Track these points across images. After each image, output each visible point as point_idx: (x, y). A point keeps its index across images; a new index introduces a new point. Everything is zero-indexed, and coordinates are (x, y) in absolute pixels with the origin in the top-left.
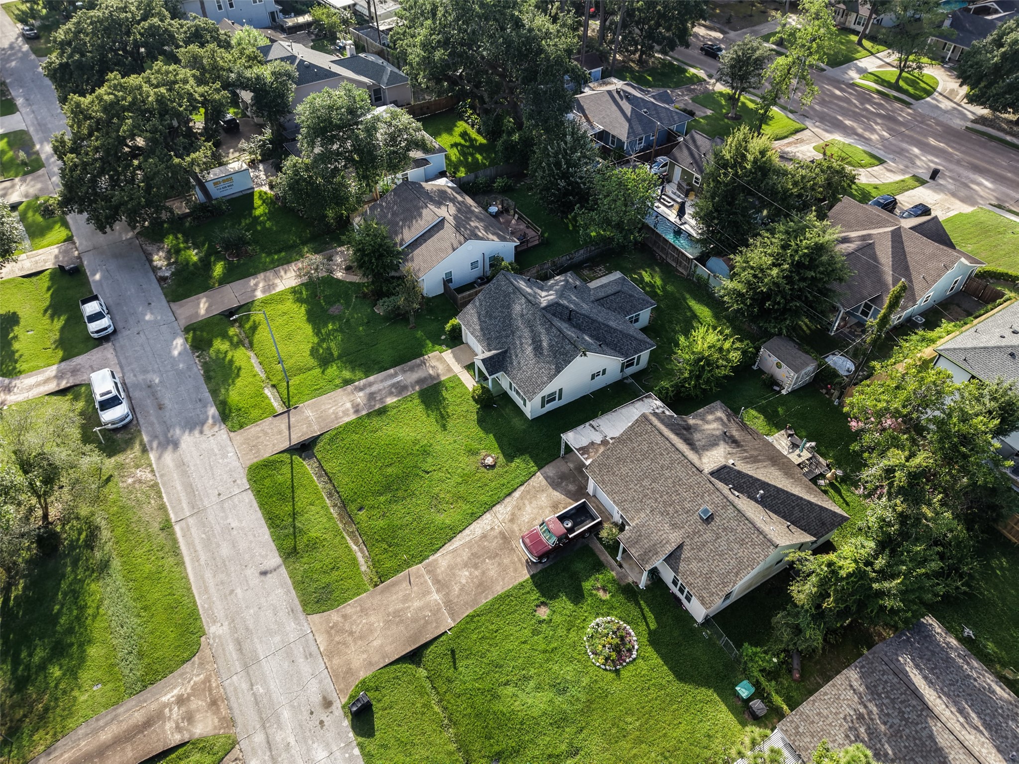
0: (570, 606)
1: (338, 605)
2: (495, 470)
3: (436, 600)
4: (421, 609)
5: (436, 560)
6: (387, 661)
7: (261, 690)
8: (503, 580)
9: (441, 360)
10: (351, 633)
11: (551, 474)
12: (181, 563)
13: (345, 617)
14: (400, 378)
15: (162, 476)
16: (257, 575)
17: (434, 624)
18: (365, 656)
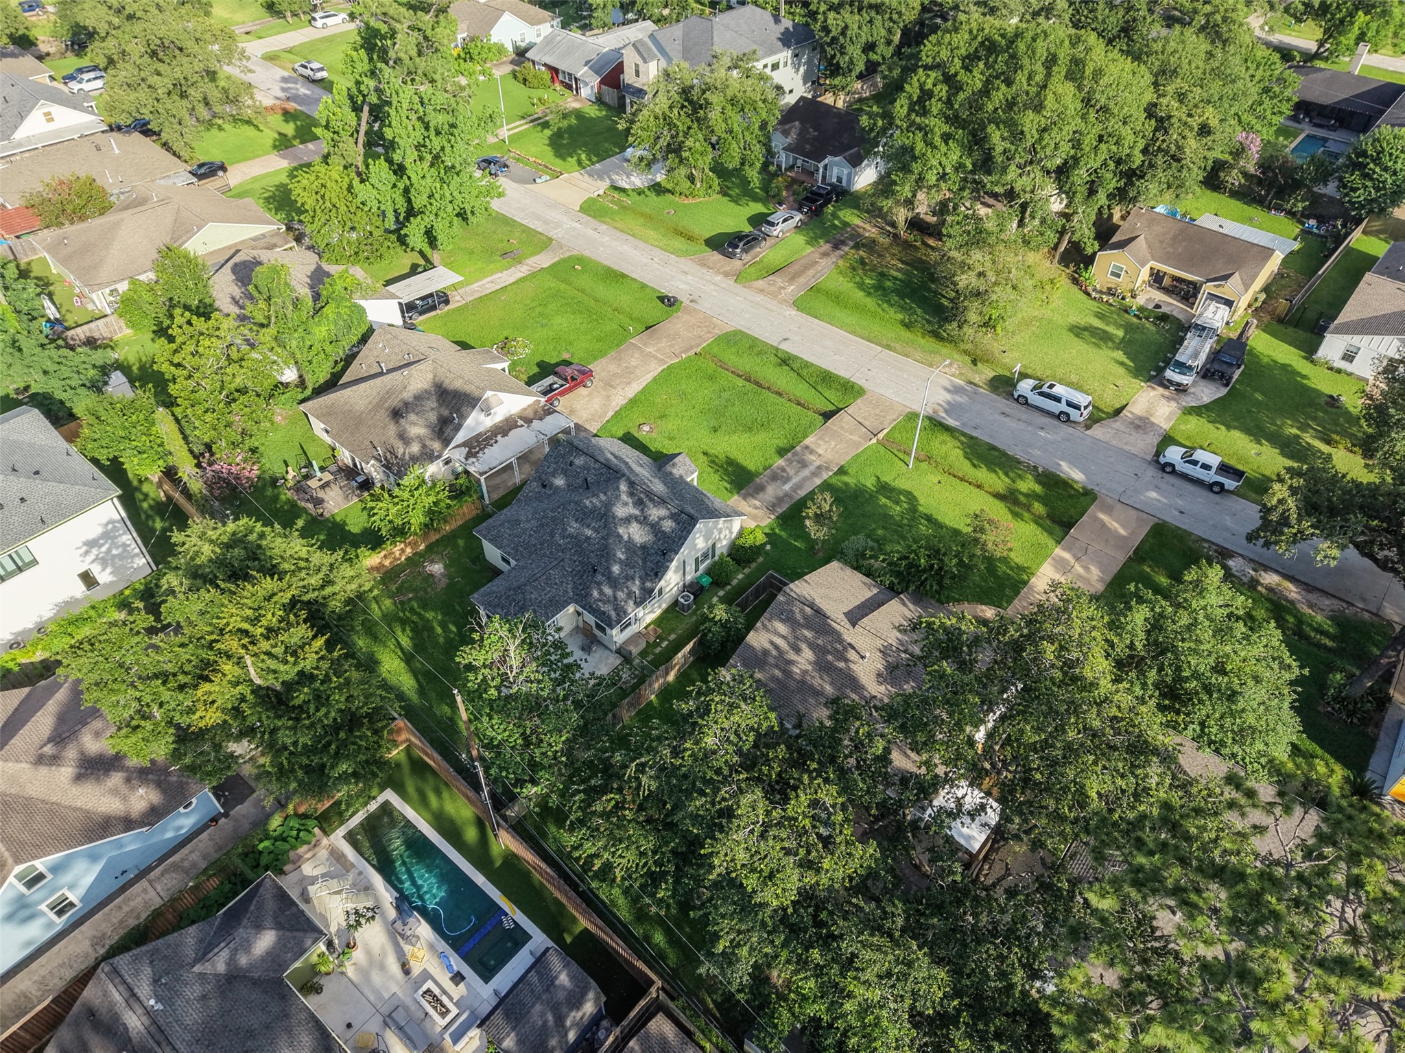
0: (546, 359)
1: (720, 337)
3: (649, 349)
4: (658, 343)
5: (661, 367)
6: (667, 321)
10: (700, 327)
12: (853, 333)
13: (711, 333)
15: (935, 372)
16: (791, 339)
17: (645, 339)
18: (684, 321)
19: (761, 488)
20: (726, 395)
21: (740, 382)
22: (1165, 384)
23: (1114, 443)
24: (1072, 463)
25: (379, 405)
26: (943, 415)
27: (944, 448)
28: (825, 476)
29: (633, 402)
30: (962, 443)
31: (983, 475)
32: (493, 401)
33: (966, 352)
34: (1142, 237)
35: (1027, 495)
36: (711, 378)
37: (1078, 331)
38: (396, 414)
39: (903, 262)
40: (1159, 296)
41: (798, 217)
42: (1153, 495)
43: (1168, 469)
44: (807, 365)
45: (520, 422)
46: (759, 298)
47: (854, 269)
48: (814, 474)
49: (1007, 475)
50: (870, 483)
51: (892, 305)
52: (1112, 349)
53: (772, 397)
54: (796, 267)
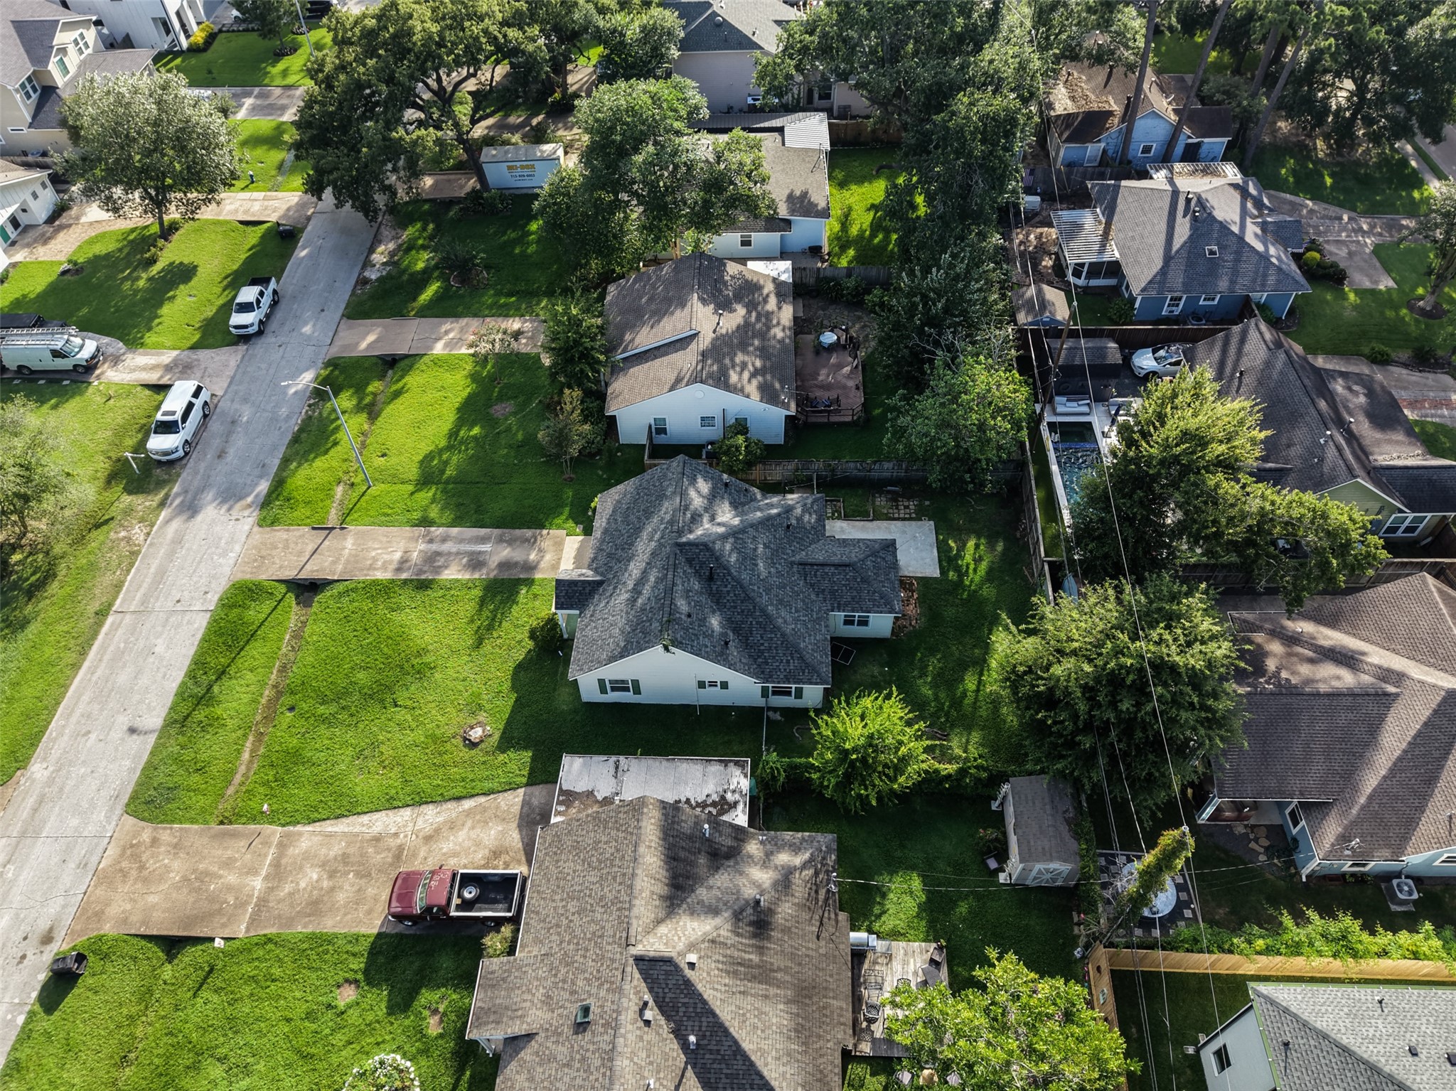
0: (382, 1009)
1: (162, 822)
2: (473, 752)
3: (254, 889)
4: (229, 888)
5: (300, 834)
6: (143, 931)
7: (10, 875)
8: (345, 915)
9: (559, 545)
10: (142, 867)
11: (535, 802)
12: (76, 667)
13: (155, 841)
14: (486, 547)
15: (151, 545)
16: (125, 728)
17: (224, 920)
18: (128, 907)
19: (503, 565)
26: (249, 498)
30: (299, 465)
31: (345, 436)
35: (360, 398)
42: (305, 329)
49: (335, 420)
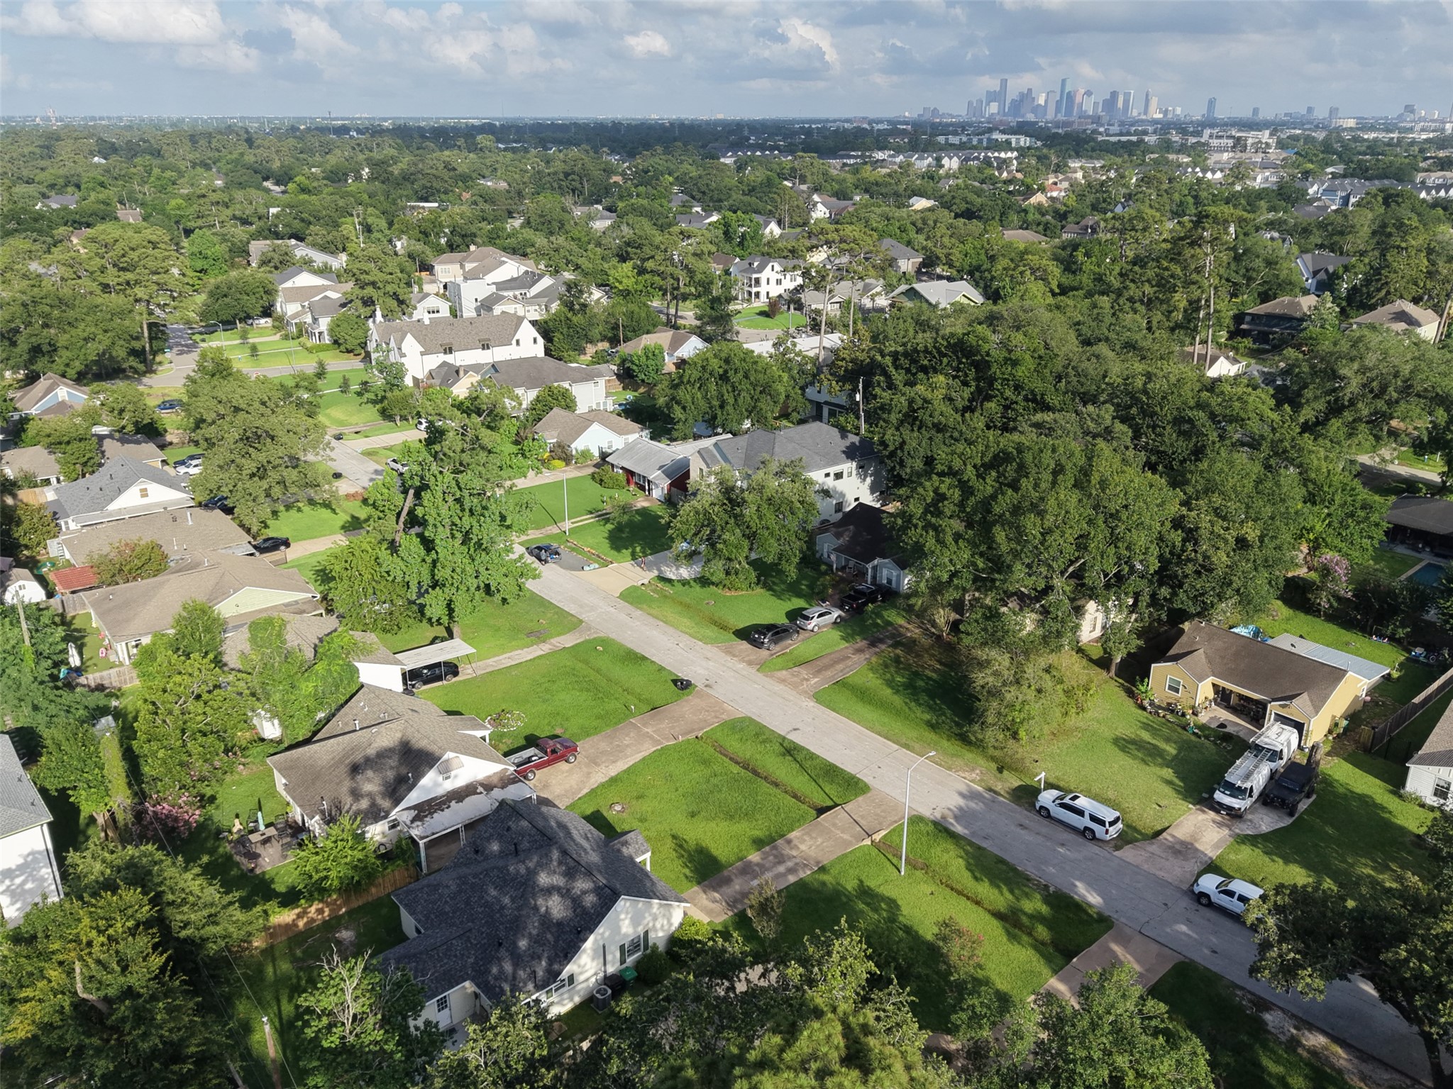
0: (537, 734)
19: (728, 881)
20: (714, 781)
21: (736, 769)
22: (1217, 807)
23: (1145, 867)
24: (1090, 885)
25: (341, 761)
26: (952, 821)
27: (946, 857)
28: (802, 875)
29: (613, 781)
30: (967, 853)
31: (984, 890)
32: (454, 763)
33: (993, 759)
34: (1201, 651)
35: (1031, 917)
36: (706, 762)
37: (1123, 744)
38: (355, 769)
39: (941, 663)
40: (1224, 715)
41: (836, 613)
42: (1184, 928)
43: (1204, 901)
44: (812, 756)
45: (480, 789)
46: (779, 688)
47: (886, 666)
48: (791, 871)
49: (1012, 892)
50: (850, 885)
51: (920, 705)
52: (1161, 766)
53: (766, 787)
54: (826, 661)
